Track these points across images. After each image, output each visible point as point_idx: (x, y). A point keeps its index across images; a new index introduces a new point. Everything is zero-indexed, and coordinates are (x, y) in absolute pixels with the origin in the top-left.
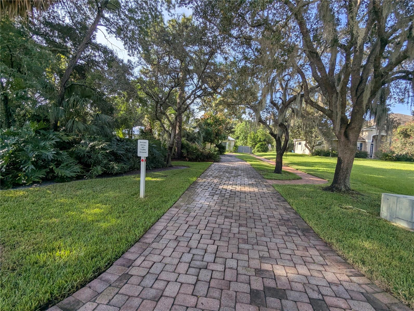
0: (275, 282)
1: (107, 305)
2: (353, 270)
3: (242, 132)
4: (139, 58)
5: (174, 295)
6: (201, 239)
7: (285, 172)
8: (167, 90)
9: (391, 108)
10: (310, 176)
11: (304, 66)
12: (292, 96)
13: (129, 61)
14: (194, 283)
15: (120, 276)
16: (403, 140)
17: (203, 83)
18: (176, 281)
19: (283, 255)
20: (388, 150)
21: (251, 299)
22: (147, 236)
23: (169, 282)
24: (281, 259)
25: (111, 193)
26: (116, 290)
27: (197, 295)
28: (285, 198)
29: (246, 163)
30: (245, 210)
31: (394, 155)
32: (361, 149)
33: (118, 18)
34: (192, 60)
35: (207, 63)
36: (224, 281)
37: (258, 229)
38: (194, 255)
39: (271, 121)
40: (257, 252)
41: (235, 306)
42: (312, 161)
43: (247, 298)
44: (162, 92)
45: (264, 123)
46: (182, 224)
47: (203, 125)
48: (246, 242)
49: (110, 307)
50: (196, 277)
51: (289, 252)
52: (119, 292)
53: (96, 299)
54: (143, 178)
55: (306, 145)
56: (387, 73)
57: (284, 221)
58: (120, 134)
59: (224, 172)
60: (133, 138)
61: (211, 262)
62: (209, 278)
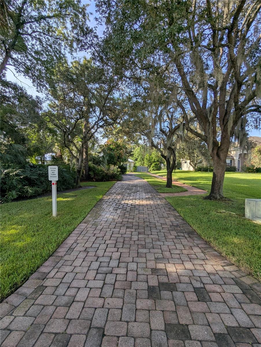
0: (167, 278)
1: (23, 316)
2: (226, 261)
3: (140, 155)
4: (46, 95)
5: (84, 300)
6: (107, 248)
7: (175, 186)
8: (73, 121)
9: (249, 133)
10: (194, 188)
11: (184, 101)
12: (176, 125)
13: (37, 97)
14: (101, 287)
15: (35, 289)
16: (260, 157)
17: (104, 115)
18: (86, 287)
19: (174, 255)
20: (250, 165)
21: (148, 295)
22: (60, 250)
23: (79, 288)
24: (172, 258)
25: (26, 214)
26: (32, 302)
27: (104, 297)
28: (175, 208)
29: (143, 180)
30: (143, 220)
31: (255, 168)
32: (231, 165)
33: (26, 59)
34: (94, 96)
35: (106, 98)
36: (126, 282)
37: (154, 235)
38: (101, 262)
39: (162, 145)
40: (153, 254)
41: (136, 302)
42: (195, 176)
43: (145, 294)
44: (69, 123)
45: (156, 147)
46: (90, 237)
47: (107, 150)
48: (144, 247)
49: (26, 318)
50: (103, 282)
51: (178, 252)
52: (35, 303)
53: (13, 312)
54: (54, 199)
55: (190, 163)
56: (244, 107)
57: (174, 227)
58: (33, 161)
59: (126, 189)
60: (45, 164)
61: (115, 267)
62: (114, 281)
